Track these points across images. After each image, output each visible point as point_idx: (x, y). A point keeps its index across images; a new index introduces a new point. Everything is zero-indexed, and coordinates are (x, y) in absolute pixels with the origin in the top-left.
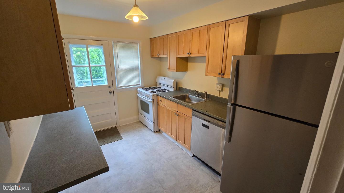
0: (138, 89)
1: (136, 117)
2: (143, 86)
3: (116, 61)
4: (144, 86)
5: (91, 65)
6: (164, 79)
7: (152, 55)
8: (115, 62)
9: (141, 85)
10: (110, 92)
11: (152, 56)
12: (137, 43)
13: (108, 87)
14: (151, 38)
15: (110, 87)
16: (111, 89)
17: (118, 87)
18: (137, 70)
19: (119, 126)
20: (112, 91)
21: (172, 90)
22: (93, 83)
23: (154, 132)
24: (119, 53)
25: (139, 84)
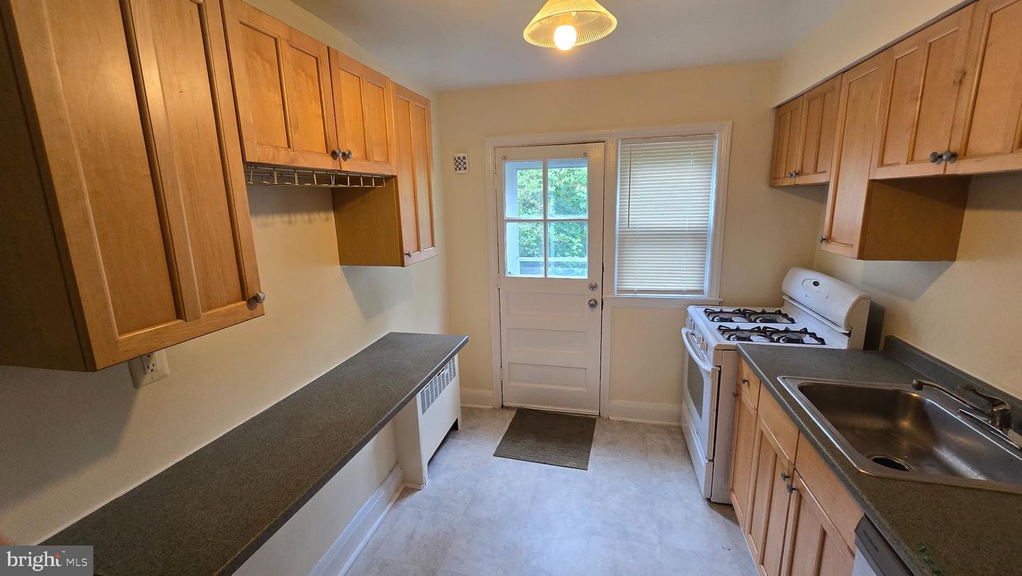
0: (691, 309)
1: (670, 407)
2: (715, 298)
3: (623, 205)
4: (721, 300)
5: (549, 218)
6: (816, 284)
7: (775, 178)
8: (620, 209)
9: (710, 294)
10: (593, 305)
11: (773, 181)
12: (710, 136)
13: (588, 285)
14: (779, 107)
15: (593, 287)
16: (596, 295)
17: (620, 291)
18: (696, 236)
19: (606, 417)
20: (598, 301)
21: (838, 342)
22: (550, 269)
23: (709, 500)
24: (636, 178)
25: (701, 292)
